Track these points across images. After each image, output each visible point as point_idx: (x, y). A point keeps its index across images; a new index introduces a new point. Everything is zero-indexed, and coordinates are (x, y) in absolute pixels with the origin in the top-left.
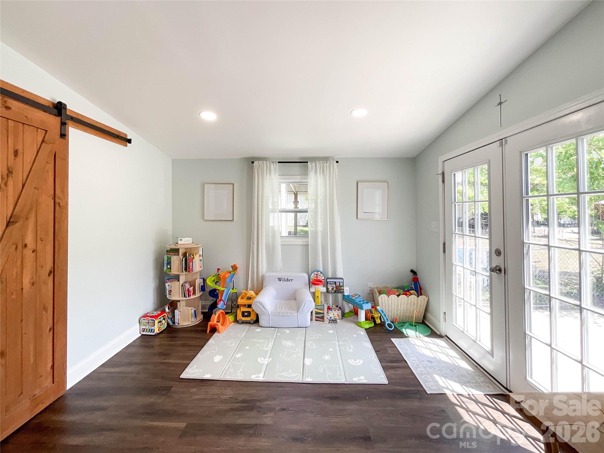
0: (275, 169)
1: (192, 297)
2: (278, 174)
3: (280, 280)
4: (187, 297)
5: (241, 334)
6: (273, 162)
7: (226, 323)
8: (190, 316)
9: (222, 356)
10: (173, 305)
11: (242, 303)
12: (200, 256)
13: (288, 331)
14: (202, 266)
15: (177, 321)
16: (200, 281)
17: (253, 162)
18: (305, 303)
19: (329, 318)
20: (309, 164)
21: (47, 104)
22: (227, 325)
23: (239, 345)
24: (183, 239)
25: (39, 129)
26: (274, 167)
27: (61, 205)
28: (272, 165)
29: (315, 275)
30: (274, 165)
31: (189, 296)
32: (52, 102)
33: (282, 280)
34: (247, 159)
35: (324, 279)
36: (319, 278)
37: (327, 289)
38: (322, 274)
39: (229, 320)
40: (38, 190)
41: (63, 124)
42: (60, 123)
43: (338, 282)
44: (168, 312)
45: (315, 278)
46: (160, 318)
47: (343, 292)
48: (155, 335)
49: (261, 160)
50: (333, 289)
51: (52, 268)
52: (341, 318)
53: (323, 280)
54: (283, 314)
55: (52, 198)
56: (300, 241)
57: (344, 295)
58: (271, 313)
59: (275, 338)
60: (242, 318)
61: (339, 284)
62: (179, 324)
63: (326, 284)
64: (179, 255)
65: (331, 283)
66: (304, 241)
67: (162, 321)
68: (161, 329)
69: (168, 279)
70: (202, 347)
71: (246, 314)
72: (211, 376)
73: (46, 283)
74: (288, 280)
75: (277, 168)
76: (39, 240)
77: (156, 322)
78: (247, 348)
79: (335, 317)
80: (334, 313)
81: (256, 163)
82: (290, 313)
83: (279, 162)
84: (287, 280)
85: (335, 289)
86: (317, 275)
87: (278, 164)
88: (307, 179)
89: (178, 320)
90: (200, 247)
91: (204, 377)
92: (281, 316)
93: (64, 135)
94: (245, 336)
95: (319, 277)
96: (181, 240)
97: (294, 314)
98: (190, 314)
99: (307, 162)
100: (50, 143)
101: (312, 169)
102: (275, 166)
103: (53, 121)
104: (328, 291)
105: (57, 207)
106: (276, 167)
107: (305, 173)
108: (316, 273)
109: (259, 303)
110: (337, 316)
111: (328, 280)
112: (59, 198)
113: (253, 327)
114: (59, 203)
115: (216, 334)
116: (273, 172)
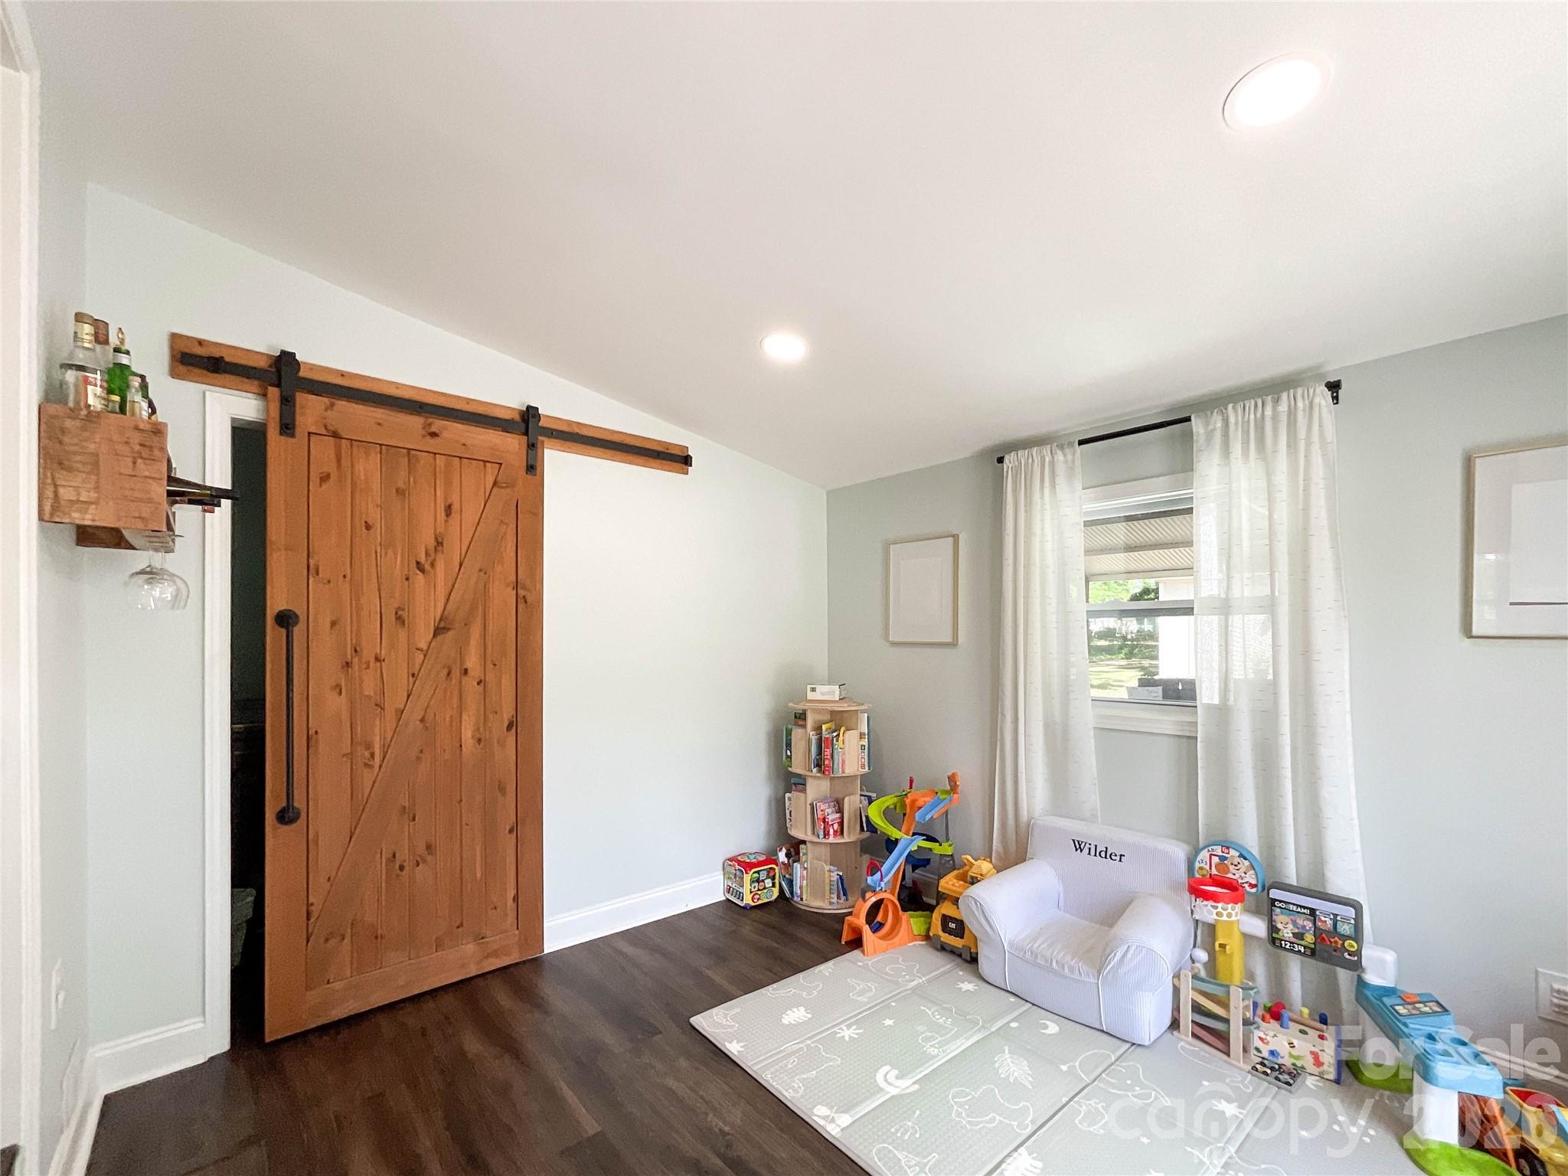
0: (1071, 469)
1: (831, 839)
2: (1078, 485)
3: (1079, 846)
4: (821, 836)
5: (913, 978)
6: (1061, 447)
7: (898, 933)
8: (827, 888)
9: (810, 1016)
10: (795, 847)
11: (949, 889)
12: (862, 736)
13: (1053, 1028)
14: (866, 763)
15: (799, 892)
16: (861, 803)
17: (1001, 460)
18: (1127, 951)
19: (1265, 1054)
20: (1197, 425)
21: (508, 417)
22: (896, 940)
23: (877, 1005)
24: (819, 688)
25: (487, 464)
26: (1066, 462)
27: (529, 601)
28: (1060, 456)
29: (1215, 860)
30: (1065, 455)
31: (825, 837)
32: (519, 410)
33: (1086, 851)
34: (984, 454)
35: (1254, 882)
36: (1230, 875)
37: (1273, 929)
38: (1247, 863)
39: (910, 929)
40: (485, 573)
41: (532, 446)
42: (526, 446)
43: (1327, 915)
44: (783, 863)
45: (1214, 871)
46: (758, 872)
47: (1356, 966)
48: (743, 907)
49: (1025, 449)
50: (1299, 936)
51: (513, 717)
52: (1332, 1077)
53: (1252, 886)
54: (1046, 960)
55: (513, 588)
56: (1167, 721)
57: (1361, 983)
58: (1011, 945)
59: (993, 1030)
60: (941, 933)
61: (1330, 922)
62: (802, 899)
63: (1268, 908)
64: (804, 726)
65: (1291, 907)
66: (1182, 723)
67: (763, 881)
68: (758, 899)
69: (795, 784)
70: (797, 969)
71: (952, 926)
72: (739, 1051)
73: (502, 743)
74: (1106, 854)
75: (1078, 463)
76: (490, 666)
77: (747, 878)
78: (889, 1022)
79: (1298, 1058)
80: (1296, 1042)
81: (1010, 460)
82: (1071, 969)
83: (1081, 443)
84: (1103, 854)
85: (1309, 938)
86: (1223, 859)
87: (1079, 449)
88: (1188, 484)
89: (801, 888)
90: (863, 712)
91: (727, 1044)
92: (1039, 966)
93: (533, 468)
94: (919, 986)
95: (1232, 868)
96: (813, 690)
97: (1084, 978)
98: (827, 881)
99: (1188, 419)
100: (507, 487)
101: (1209, 439)
102: (1070, 457)
103: (512, 444)
104: (1274, 938)
105: (521, 606)
106: (1073, 461)
107: (1184, 465)
108: (1218, 850)
109: (976, 903)
110: (1310, 1059)
111: (1275, 894)
112: (524, 588)
113: (961, 973)
114: (524, 597)
115: (856, 953)
116: (1061, 480)
